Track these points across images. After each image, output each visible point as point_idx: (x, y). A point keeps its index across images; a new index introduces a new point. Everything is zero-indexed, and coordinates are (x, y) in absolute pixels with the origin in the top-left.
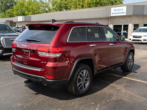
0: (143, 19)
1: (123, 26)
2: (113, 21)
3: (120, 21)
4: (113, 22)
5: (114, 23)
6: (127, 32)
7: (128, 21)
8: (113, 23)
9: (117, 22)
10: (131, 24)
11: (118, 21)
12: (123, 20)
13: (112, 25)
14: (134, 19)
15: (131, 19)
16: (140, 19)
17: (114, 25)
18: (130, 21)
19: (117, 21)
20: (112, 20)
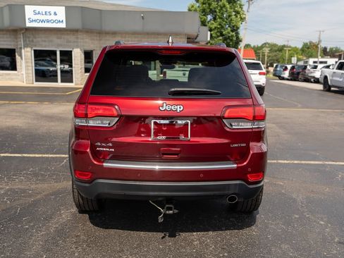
0: (100, 40)
1: (58, 53)
2: (31, 39)
3: (51, 41)
4: (33, 41)
5: (35, 46)
6: (71, 66)
7: (70, 42)
8: (32, 43)
9: (44, 43)
10: (79, 49)
11: (45, 41)
12: (58, 38)
13: (29, 49)
14: (83, 39)
15: (77, 38)
16: (94, 39)
17: (35, 51)
18: (74, 42)
19: (43, 41)
20: (29, 38)
